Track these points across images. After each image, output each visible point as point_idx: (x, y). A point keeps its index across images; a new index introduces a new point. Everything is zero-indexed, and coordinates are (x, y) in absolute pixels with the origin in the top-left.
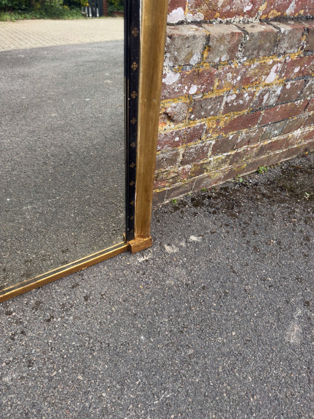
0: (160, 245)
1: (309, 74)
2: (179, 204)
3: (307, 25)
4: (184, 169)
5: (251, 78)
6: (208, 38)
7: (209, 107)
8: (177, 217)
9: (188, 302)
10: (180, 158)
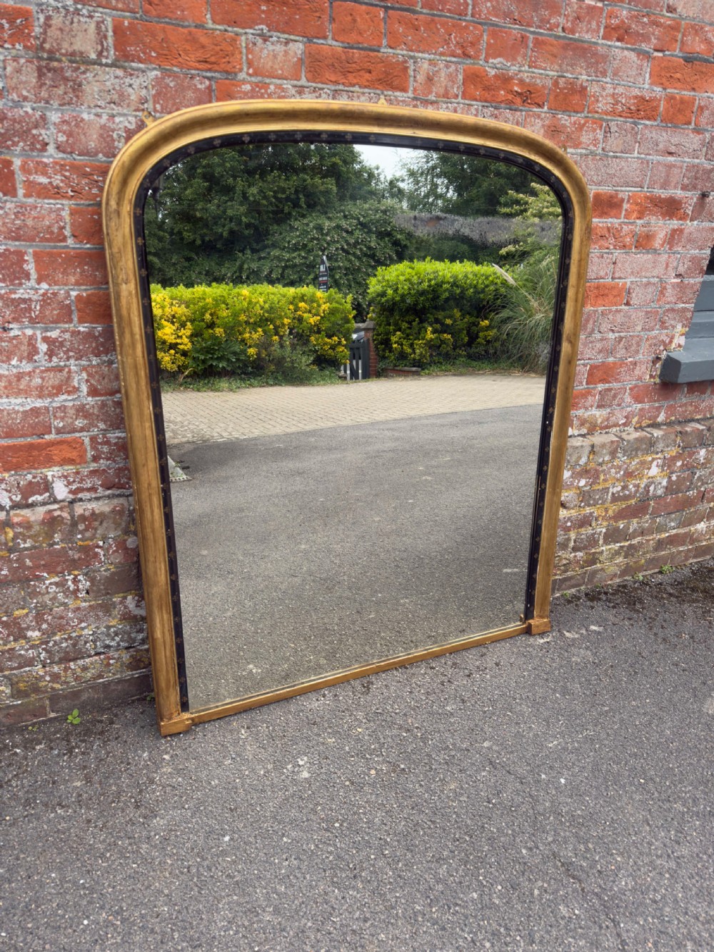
0: (559, 631)
1: (693, 467)
2: (572, 598)
3: (679, 429)
4: (575, 556)
5: (633, 472)
6: (593, 446)
7: (597, 497)
8: (572, 609)
9: (597, 675)
10: (572, 544)
